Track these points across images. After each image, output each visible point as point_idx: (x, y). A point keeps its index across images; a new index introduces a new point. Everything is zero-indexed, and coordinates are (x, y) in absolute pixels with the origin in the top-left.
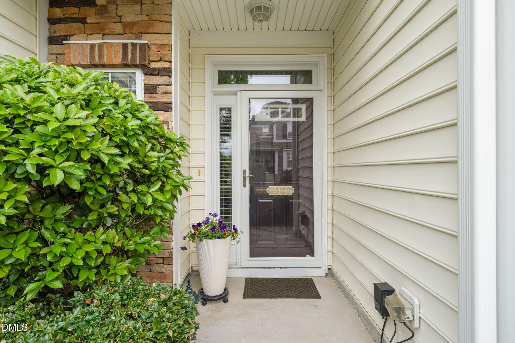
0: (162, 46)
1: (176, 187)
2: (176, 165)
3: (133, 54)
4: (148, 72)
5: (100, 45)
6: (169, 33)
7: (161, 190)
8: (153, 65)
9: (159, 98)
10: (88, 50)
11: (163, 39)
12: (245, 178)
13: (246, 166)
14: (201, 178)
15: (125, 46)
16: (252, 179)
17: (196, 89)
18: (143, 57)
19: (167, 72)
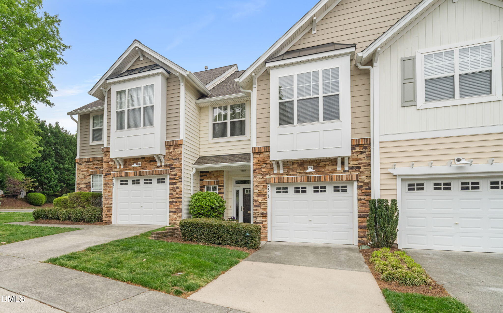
0: (221, 181)
1: (224, 208)
2: (224, 205)
3: (216, 183)
4: (219, 186)
5: (210, 181)
6: (223, 178)
7: (222, 208)
8: (220, 185)
9: (221, 191)
10: (208, 182)
11: (222, 179)
12: (242, 209)
13: (242, 205)
14: (231, 209)
15: (215, 181)
16: (243, 209)
17: (230, 186)
18: (218, 183)
19: (223, 186)
